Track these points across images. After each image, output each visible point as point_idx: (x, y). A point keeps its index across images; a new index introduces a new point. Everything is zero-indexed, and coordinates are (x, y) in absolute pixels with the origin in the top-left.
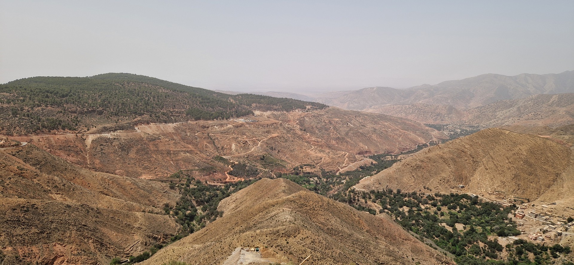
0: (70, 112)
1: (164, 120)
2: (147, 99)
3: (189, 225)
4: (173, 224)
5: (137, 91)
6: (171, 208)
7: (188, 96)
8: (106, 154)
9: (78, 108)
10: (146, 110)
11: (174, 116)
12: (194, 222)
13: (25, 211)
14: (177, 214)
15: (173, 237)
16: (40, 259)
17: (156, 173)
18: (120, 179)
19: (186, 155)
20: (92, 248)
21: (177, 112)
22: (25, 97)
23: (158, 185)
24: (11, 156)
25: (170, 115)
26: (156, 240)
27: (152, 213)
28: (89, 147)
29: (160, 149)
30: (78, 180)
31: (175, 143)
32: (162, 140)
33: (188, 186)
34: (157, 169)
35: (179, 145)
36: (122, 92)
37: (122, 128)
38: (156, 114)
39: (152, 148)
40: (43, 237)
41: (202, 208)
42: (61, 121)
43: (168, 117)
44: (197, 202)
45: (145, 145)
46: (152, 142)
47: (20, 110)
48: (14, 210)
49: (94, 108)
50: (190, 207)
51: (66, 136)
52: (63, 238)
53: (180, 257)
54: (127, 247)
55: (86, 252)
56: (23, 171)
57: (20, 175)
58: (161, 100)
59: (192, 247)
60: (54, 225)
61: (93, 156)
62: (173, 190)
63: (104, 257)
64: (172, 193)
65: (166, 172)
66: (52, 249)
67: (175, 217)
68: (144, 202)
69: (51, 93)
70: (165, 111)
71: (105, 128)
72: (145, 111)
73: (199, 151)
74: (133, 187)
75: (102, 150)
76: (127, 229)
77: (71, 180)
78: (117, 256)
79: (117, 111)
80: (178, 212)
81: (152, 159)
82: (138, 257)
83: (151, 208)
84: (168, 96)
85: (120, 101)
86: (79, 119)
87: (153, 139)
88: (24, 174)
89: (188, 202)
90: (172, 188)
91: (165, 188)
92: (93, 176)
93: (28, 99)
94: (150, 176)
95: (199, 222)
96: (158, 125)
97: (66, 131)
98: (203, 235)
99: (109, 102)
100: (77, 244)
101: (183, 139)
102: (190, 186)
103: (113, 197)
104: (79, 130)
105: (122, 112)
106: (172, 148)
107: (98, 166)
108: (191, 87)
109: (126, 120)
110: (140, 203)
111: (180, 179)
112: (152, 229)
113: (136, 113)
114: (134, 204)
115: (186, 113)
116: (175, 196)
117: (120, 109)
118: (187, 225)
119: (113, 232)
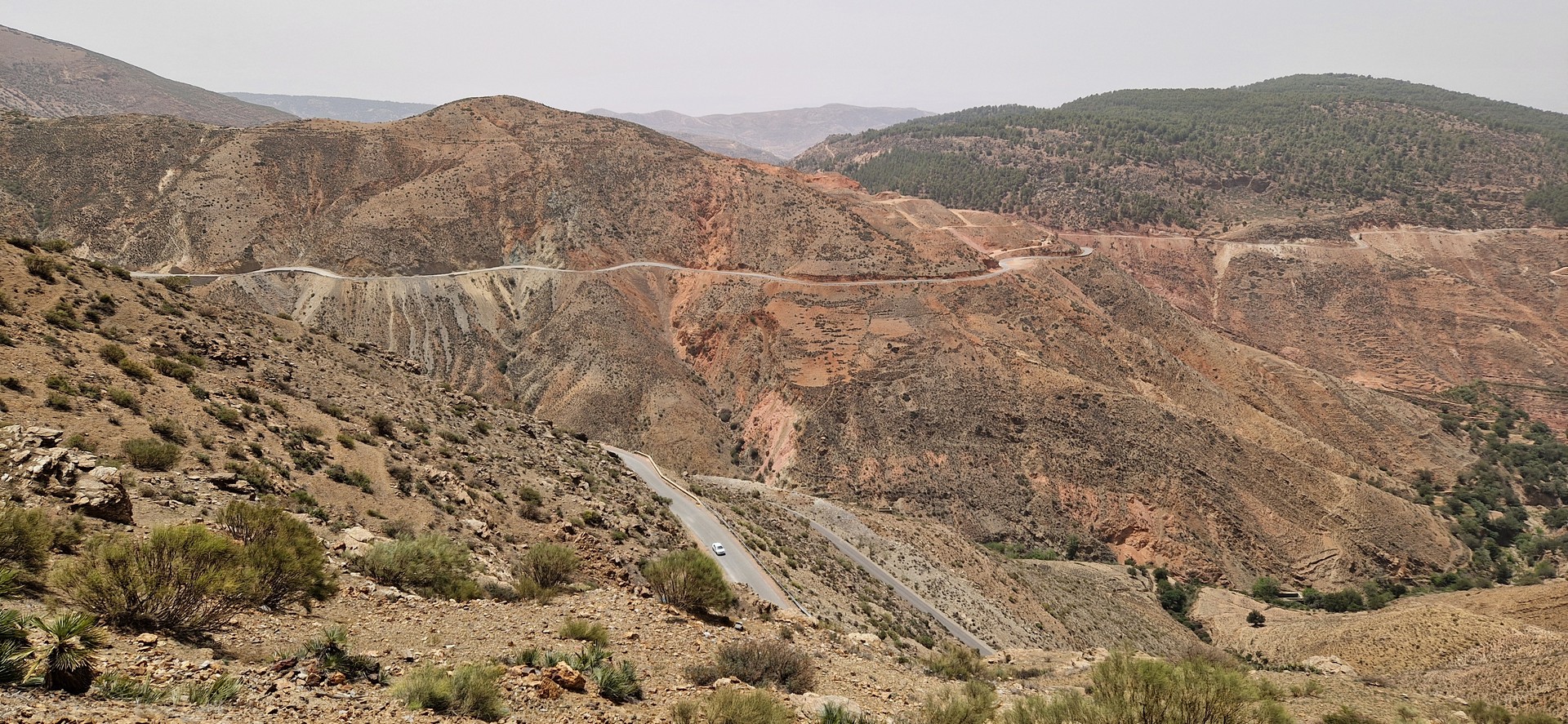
0: (1186, 180)
1: (1446, 218)
2: (1399, 150)
3: (1494, 554)
4: (1445, 539)
5: (1371, 126)
6: (1438, 489)
7: (1543, 143)
8: (1263, 299)
9: (1206, 170)
10: (1392, 183)
11: (1481, 207)
12: (1513, 551)
13: (1080, 405)
14: (1457, 510)
15: (1439, 575)
16: (1099, 523)
17: (1400, 375)
18: (1296, 372)
19: (1508, 336)
20: (1213, 536)
21: (1495, 196)
22: (1095, 140)
23: (1404, 411)
24: (1060, 276)
25: (1469, 205)
26: (1385, 568)
27: (1378, 485)
28: (1221, 275)
29: (1421, 305)
30: (1191, 357)
31: (1475, 294)
32: (1430, 280)
33: (1504, 434)
34: (1404, 362)
35: (1487, 300)
36: (1328, 129)
37: (1315, 232)
38: (1420, 199)
39: (1395, 298)
40: (1109, 475)
41: (1546, 515)
42: (1163, 202)
43: (1460, 210)
44: (1529, 491)
45: (1376, 289)
46: (1397, 283)
47: (1081, 171)
48: (1060, 398)
49: (1247, 172)
50: (1502, 502)
51: (1172, 242)
52: (1151, 489)
54: (1300, 561)
55: (1198, 538)
56: (1081, 315)
57: (1076, 322)
58: (1445, 156)
60: (1134, 454)
61: (1229, 299)
62: (1451, 437)
63: (1239, 566)
64: (1447, 443)
65: (1432, 376)
66: (1124, 508)
67: (1451, 517)
68: (1357, 451)
69: (1151, 131)
70: (1453, 191)
71: (1268, 227)
72: (1387, 188)
73: (1558, 329)
74: (1330, 402)
75: (1254, 286)
76: (1305, 513)
77: (1176, 353)
78: (1271, 575)
79: (1305, 183)
80: (1462, 506)
81: (1389, 332)
82: (1330, 597)
83: (1376, 473)
84: (1472, 142)
85: (1319, 155)
86: (1205, 201)
87: (1402, 274)
88: (1083, 322)
89: (1498, 484)
90: (1449, 428)
91: (1426, 423)
92: (1229, 353)
93: (1100, 145)
94: (1380, 381)
95: (1532, 557)
96: (1422, 232)
97: (1172, 229)
98: (1557, 603)
99: (1288, 159)
100: (1180, 513)
101: (1503, 284)
102: (1511, 436)
103: (1272, 416)
104: (1202, 230)
105: (1319, 186)
106: (1463, 308)
107: (1237, 328)
108: (1556, 114)
109: (1327, 211)
110: (1347, 452)
111: (1477, 407)
112: (1376, 532)
113: (1359, 190)
114: (1331, 450)
115: (1527, 200)
116: (1455, 455)
117: (1315, 179)
118: (1487, 553)
119: (1268, 510)
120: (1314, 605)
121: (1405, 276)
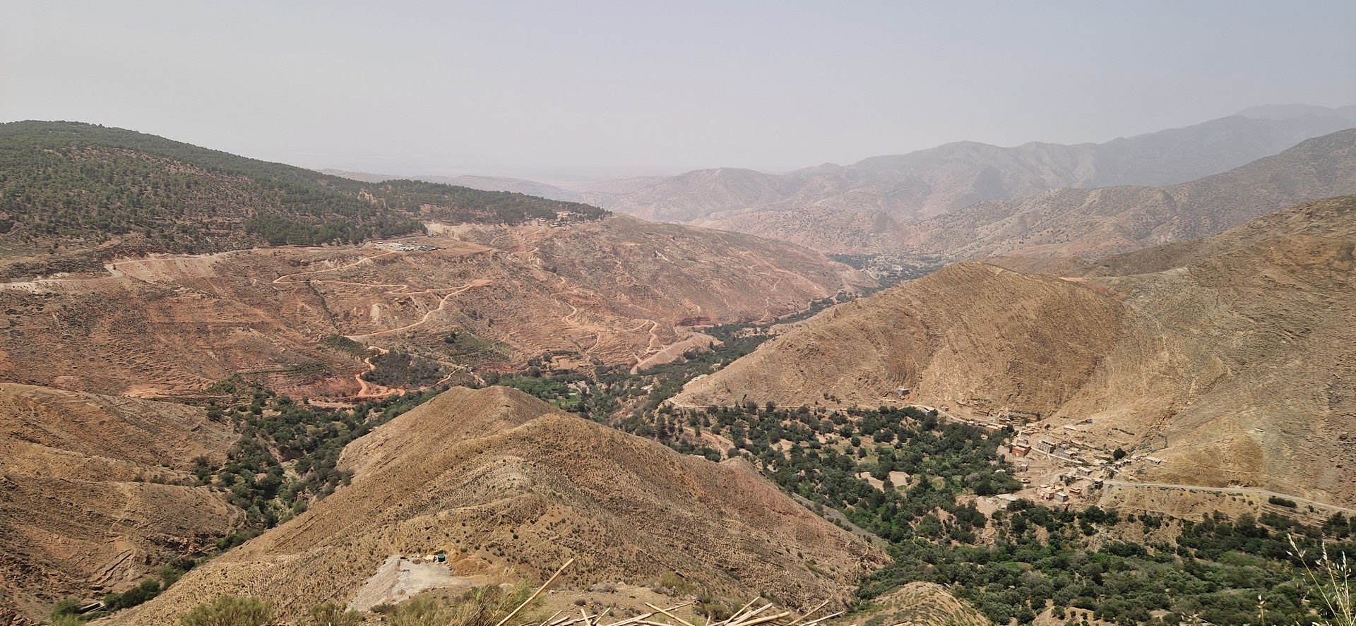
1: (186, 246)
2: (136, 190)
3: (262, 507)
4: (221, 508)
5: (107, 169)
6: (214, 469)
7: (250, 183)
8: (26, 335)
10: (135, 219)
11: (213, 235)
12: (277, 501)
14: (229, 482)
15: (222, 539)
17: (170, 382)
18: (69, 399)
19: (250, 334)
21: (222, 225)
23: (176, 412)
25: (203, 234)
26: (177, 550)
27: (161, 482)
29: (178, 319)
31: (219, 305)
32: (181, 298)
33: (258, 412)
34: (172, 370)
35: (230, 309)
36: (65, 171)
37: (68, 267)
38: (162, 231)
39: (155, 317)
41: (296, 465)
43: (197, 239)
44: (282, 451)
45: (136, 311)
46: (154, 304)
50: (264, 465)
53: (243, 586)
54: (96, 572)
58: (176, 194)
59: (273, 562)
62: (218, 424)
63: (33, 600)
64: (215, 430)
65: (197, 377)
67: (226, 489)
68: (139, 456)
70: (188, 223)
71: (18, 266)
72: (131, 223)
73: (284, 324)
74: (107, 419)
75: (12, 324)
76: (95, 527)
78: (69, 596)
79: (52, 222)
80: (234, 477)
81: (155, 346)
82: (127, 595)
83: (158, 471)
84: (196, 183)
85: (60, 195)
87: (157, 295)
89: (259, 452)
90: (215, 417)
91: (195, 417)
94: (154, 391)
95: (290, 501)
96: (169, 259)
98: (301, 531)
99: (29, 199)
101: (241, 294)
102: (264, 412)
103: (50, 446)
105: (65, 224)
106: (212, 318)
108: (258, 161)
109: (78, 246)
110: (127, 459)
111: (236, 395)
112: (164, 523)
113: (106, 226)
114: (112, 462)
115: (247, 227)
116: (222, 438)
117: (61, 217)
118: (257, 508)
119: (55, 536)
120: (115, 607)
121: (160, 297)
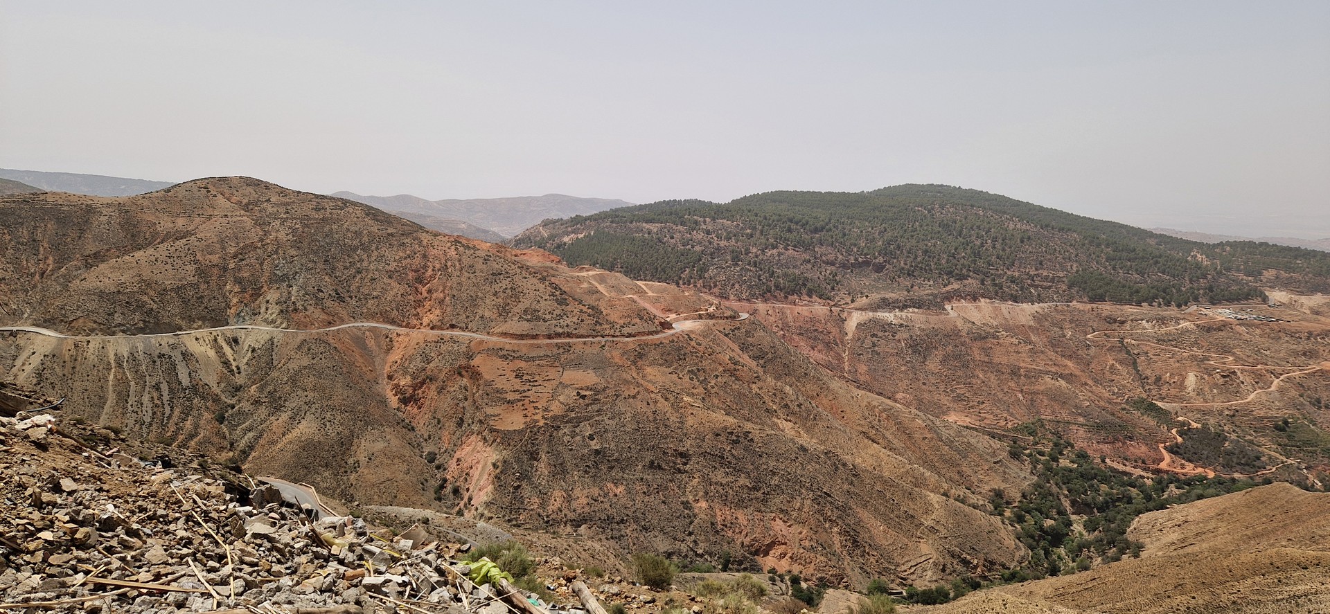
0: (824, 262)
1: (1012, 294)
2: (978, 243)
3: (1047, 553)
4: (1010, 542)
5: (959, 224)
6: (1008, 503)
7: (1079, 240)
8: (882, 355)
9: (839, 255)
10: (974, 267)
11: (1037, 286)
12: (1062, 551)
13: (733, 441)
14: (1020, 519)
15: (1007, 571)
16: (748, 539)
17: (982, 415)
18: (904, 413)
20: (837, 545)
21: (1046, 278)
22: (754, 228)
23: (982, 442)
24: (722, 336)
25: (1029, 285)
26: (967, 568)
27: (963, 502)
28: (850, 336)
29: (996, 360)
30: (824, 401)
31: (1033, 352)
32: (1001, 341)
33: (1055, 460)
34: (985, 405)
35: (1042, 357)
36: (927, 225)
37: (918, 304)
38: (994, 280)
39: (977, 355)
40: (757, 499)
41: (1085, 521)
42: (806, 279)
43: (1022, 289)
44: (1073, 503)
45: (963, 348)
46: (978, 344)
47: (743, 253)
48: (717, 435)
49: (868, 257)
50: (1054, 512)
51: (813, 310)
52: (789, 509)
54: (903, 564)
55: (825, 549)
56: (737, 367)
57: (733, 373)
58: (1010, 247)
59: (1050, 610)
60: (775, 481)
61: (856, 355)
62: (1017, 463)
63: (857, 570)
64: (1014, 467)
65: (1005, 415)
66: (768, 526)
67: (1016, 525)
68: (949, 474)
69: (797, 223)
70: (1017, 274)
71: (884, 299)
72: (970, 271)
73: (1092, 379)
74: (929, 436)
75: (874, 345)
76: (907, 525)
77: (812, 398)
78: (882, 577)
79: (912, 266)
80: (1024, 516)
81: (974, 381)
82: (924, 592)
83: (962, 491)
84: (1029, 238)
85: (921, 245)
86: (838, 278)
87: (982, 336)
88: (738, 373)
89: (1051, 498)
90: (1015, 455)
91: (998, 451)
92: (853, 397)
93: (758, 233)
94: (968, 420)
95: (1074, 555)
96: (996, 305)
97: (813, 300)
98: (1081, 588)
99: (899, 247)
100: (811, 528)
101: (1054, 344)
102: (1061, 461)
103: (885, 448)
104: (836, 301)
105: (921, 269)
106: (1025, 363)
107: (862, 378)
108: (1089, 218)
109: (928, 287)
110: (939, 473)
111: (1037, 439)
112: (960, 539)
113: (951, 272)
114: (928, 474)
115: (1069, 281)
116: (1019, 476)
117: (919, 263)
118: (1042, 552)
119: (879, 524)
120: (914, 600)
121: (984, 338)
